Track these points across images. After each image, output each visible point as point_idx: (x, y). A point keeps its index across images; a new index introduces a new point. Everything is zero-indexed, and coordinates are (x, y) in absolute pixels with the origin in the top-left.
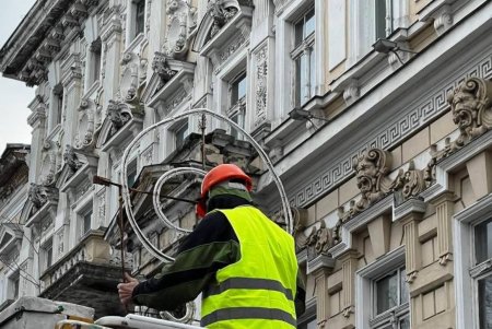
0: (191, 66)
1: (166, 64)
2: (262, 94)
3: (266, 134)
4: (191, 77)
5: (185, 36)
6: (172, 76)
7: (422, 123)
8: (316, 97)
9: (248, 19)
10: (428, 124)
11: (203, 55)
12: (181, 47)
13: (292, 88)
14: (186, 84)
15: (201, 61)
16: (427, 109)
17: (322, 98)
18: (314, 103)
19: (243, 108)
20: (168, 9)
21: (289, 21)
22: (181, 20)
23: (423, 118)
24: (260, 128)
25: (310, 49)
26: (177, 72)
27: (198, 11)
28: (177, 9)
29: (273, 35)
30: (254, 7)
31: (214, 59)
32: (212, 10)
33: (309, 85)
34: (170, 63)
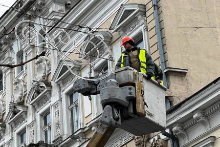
0: (26, 108)
1: (15, 107)
2: (58, 124)
3: (61, 141)
4: (26, 113)
5: (22, 94)
6: (18, 112)
7: (123, 143)
8: (81, 129)
9: (50, 92)
10: (126, 144)
11: (31, 105)
12: (21, 99)
13: (70, 122)
14: (24, 116)
15: (30, 107)
16: (125, 138)
17: (83, 129)
18: (80, 131)
19: (50, 128)
20: (14, 83)
21: (67, 94)
22: (20, 88)
23: (123, 141)
24: (58, 139)
25: (77, 106)
26: (20, 111)
27: (28, 84)
28: (18, 83)
29: (61, 100)
30: (52, 87)
31: (36, 106)
32: (34, 87)
33: (77, 121)
34: (17, 107)
